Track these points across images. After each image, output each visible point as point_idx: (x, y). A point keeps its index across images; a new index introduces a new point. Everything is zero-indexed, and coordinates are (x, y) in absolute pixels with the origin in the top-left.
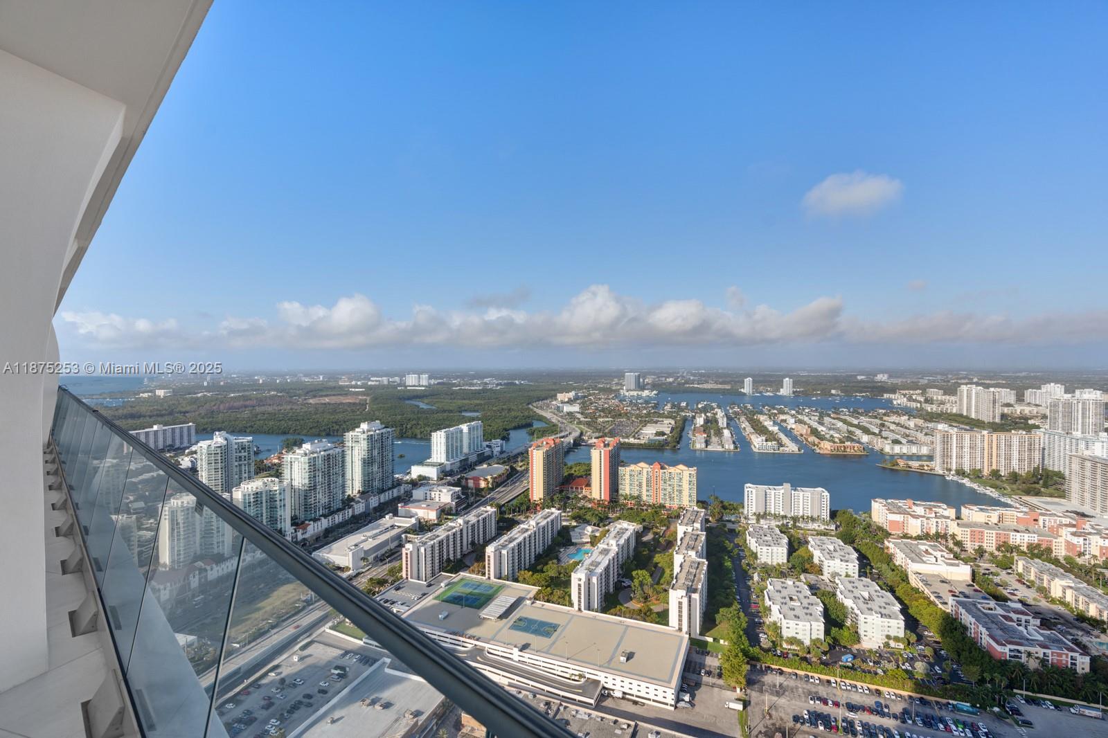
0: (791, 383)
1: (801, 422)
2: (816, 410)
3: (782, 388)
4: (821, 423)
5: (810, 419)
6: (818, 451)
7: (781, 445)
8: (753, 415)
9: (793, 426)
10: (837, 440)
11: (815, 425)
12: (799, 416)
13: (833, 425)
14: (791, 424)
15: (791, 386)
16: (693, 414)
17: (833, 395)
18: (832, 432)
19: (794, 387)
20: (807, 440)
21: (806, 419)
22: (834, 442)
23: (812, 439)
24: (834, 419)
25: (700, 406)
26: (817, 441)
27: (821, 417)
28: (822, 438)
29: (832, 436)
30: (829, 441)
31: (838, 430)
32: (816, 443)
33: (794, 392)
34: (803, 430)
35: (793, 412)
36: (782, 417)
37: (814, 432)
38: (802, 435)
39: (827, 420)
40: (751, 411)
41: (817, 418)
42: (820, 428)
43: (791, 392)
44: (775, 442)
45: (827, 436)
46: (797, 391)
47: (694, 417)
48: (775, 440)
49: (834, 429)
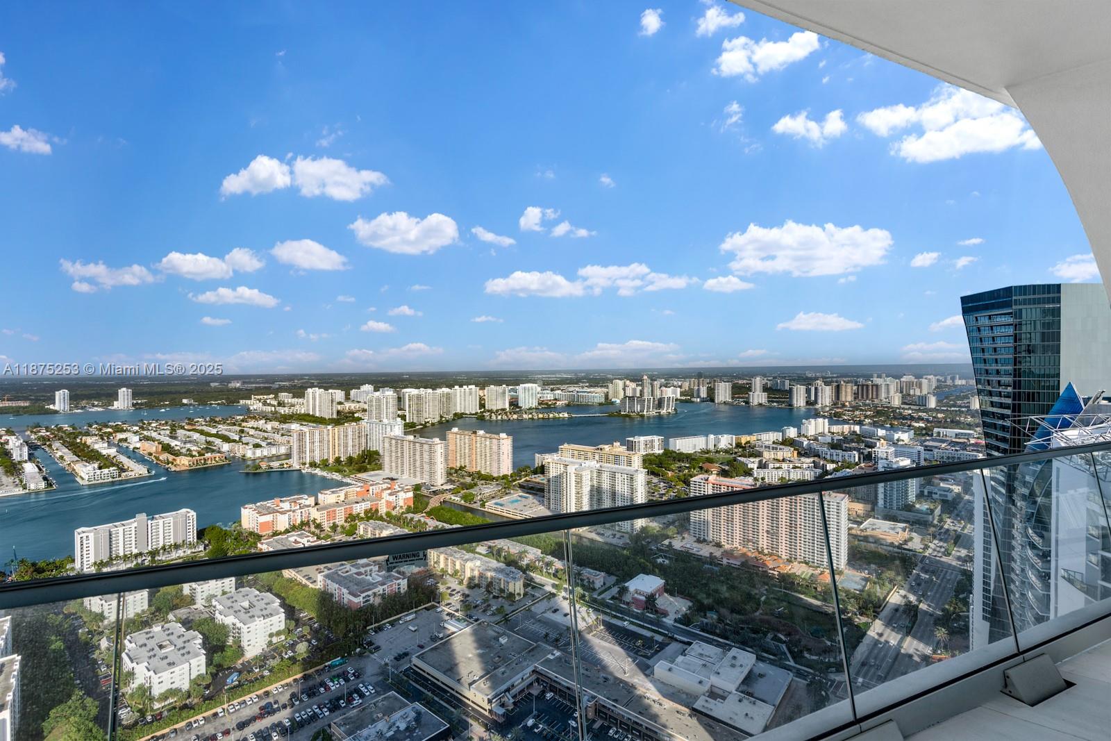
0: (130, 394)
1: (147, 439)
2: (166, 423)
3: (117, 400)
4: (174, 437)
5: (159, 434)
6: (173, 469)
7: (122, 470)
8: (75, 438)
9: (138, 445)
10: (194, 453)
11: (167, 440)
12: (145, 433)
13: (189, 437)
14: (134, 441)
15: (130, 397)
17: (186, 405)
18: (188, 446)
19: (133, 398)
20: (157, 458)
21: (154, 435)
22: (193, 456)
23: (165, 456)
24: (189, 430)
26: (171, 458)
27: (173, 430)
28: (176, 454)
29: (189, 450)
30: (186, 455)
31: (195, 442)
32: (170, 460)
33: (134, 405)
34: (153, 447)
35: (136, 428)
36: (120, 436)
37: (167, 448)
38: (150, 454)
39: (180, 432)
40: (71, 433)
41: (168, 432)
42: (173, 443)
43: (130, 404)
44: (114, 468)
45: (184, 451)
46: (137, 404)
48: (113, 465)
49: (190, 442)
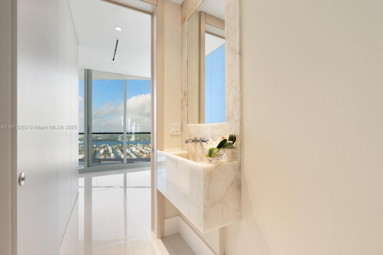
0: (134, 136)
1: (137, 149)
2: (142, 145)
3: (132, 138)
4: (143, 149)
5: (140, 148)
6: (142, 157)
7: (131, 157)
8: (122, 148)
9: (135, 150)
10: (148, 153)
11: (142, 149)
12: (137, 147)
13: (147, 149)
14: (134, 149)
15: (134, 138)
16: (99, 149)
17: (147, 140)
18: (146, 151)
19: (135, 138)
20: (139, 155)
21: (139, 148)
22: (147, 154)
23: (141, 154)
24: (147, 147)
25: (102, 146)
26: (142, 154)
27: (143, 147)
28: (143, 153)
29: (146, 152)
30: (146, 154)
31: (148, 150)
32: (142, 155)
33: (135, 140)
34: (138, 151)
35: (135, 146)
36: (131, 148)
37: (141, 152)
38: (138, 153)
39: (145, 147)
40: (121, 147)
41: (142, 147)
42: (143, 150)
43: (134, 139)
44: (129, 156)
45: (145, 153)
46: (136, 139)
47: (99, 150)
48: (129, 155)
49: (147, 150)
